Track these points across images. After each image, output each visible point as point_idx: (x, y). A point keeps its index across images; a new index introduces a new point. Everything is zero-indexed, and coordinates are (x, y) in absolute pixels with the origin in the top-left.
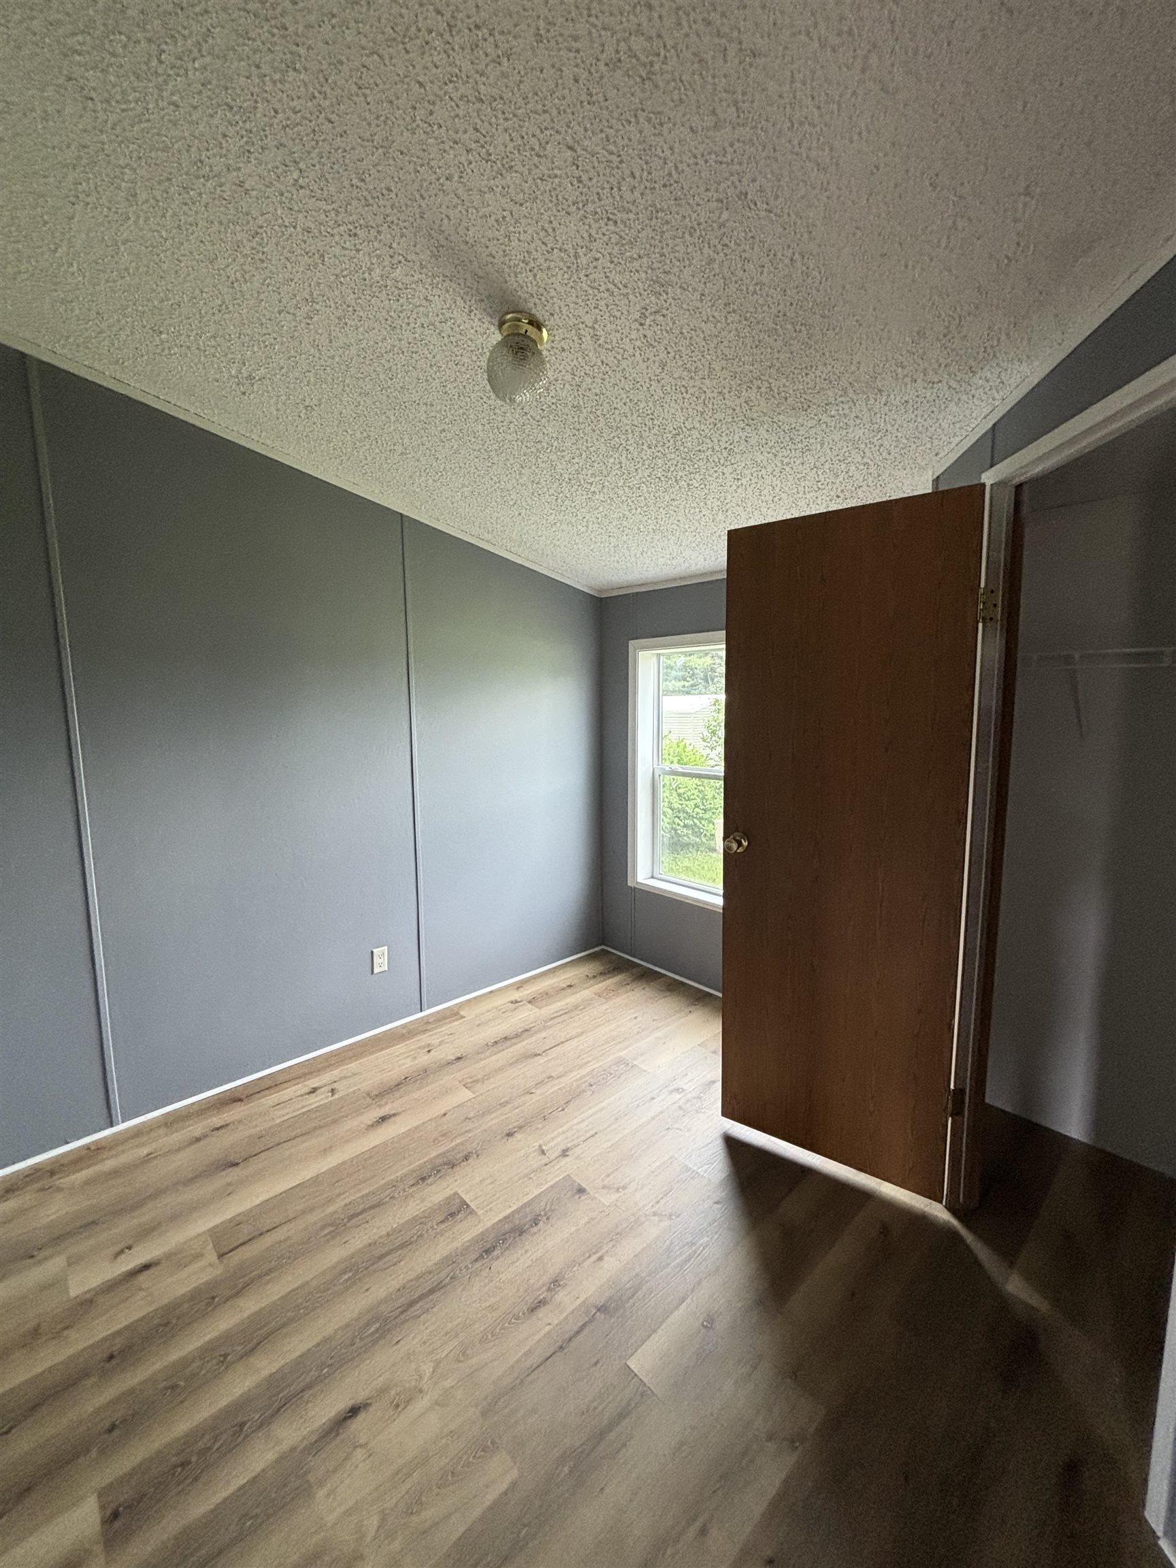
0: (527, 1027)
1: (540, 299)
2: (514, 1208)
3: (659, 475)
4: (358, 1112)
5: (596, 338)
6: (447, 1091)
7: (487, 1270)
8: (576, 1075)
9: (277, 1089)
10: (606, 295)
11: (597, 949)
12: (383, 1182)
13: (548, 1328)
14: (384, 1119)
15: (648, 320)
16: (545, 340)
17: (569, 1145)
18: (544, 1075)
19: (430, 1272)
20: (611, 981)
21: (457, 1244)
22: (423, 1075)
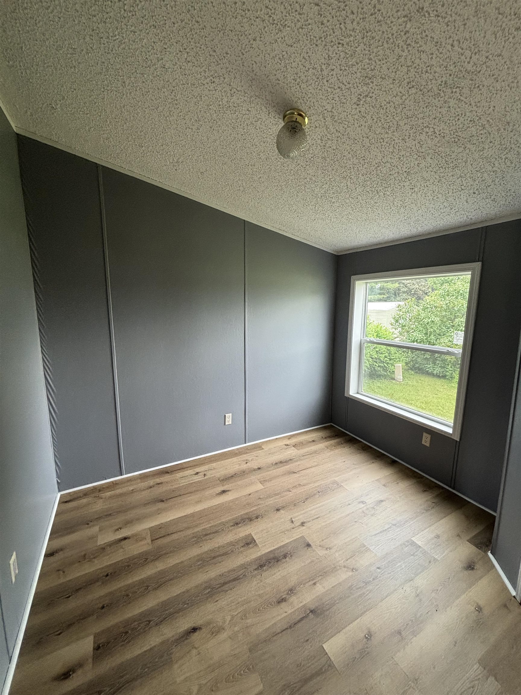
0: (291, 458)
1: (303, 100)
2: (276, 547)
3: (368, 190)
4: (214, 486)
5: (333, 117)
6: (252, 484)
7: (260, 576)
8: (312, 485)
9: (183, 470)
10: (338, 90)
11: (329, 424)
12: (220, 522)
13: (285, 614)
14: (224, 492)
15: (361, 102)
16: (306, 124)
17: (305, 521)
18: (297, 483)
19: (234, 570)
20: (333, 442)
21: (248, 559)
22: (242, 474)
